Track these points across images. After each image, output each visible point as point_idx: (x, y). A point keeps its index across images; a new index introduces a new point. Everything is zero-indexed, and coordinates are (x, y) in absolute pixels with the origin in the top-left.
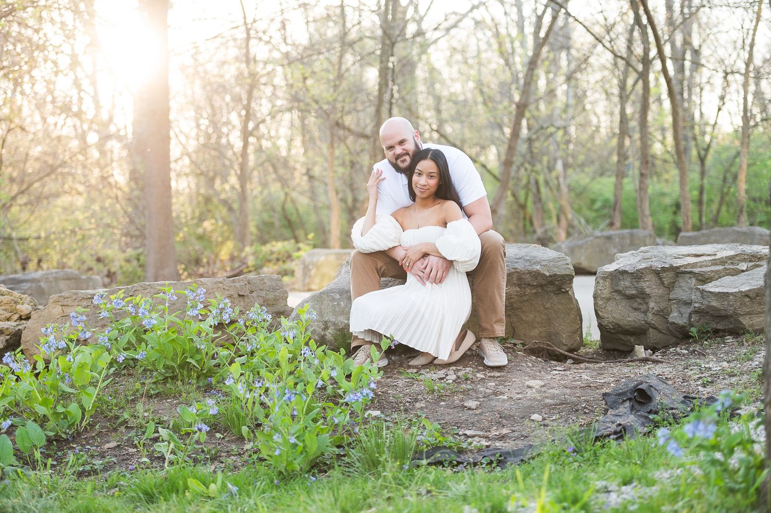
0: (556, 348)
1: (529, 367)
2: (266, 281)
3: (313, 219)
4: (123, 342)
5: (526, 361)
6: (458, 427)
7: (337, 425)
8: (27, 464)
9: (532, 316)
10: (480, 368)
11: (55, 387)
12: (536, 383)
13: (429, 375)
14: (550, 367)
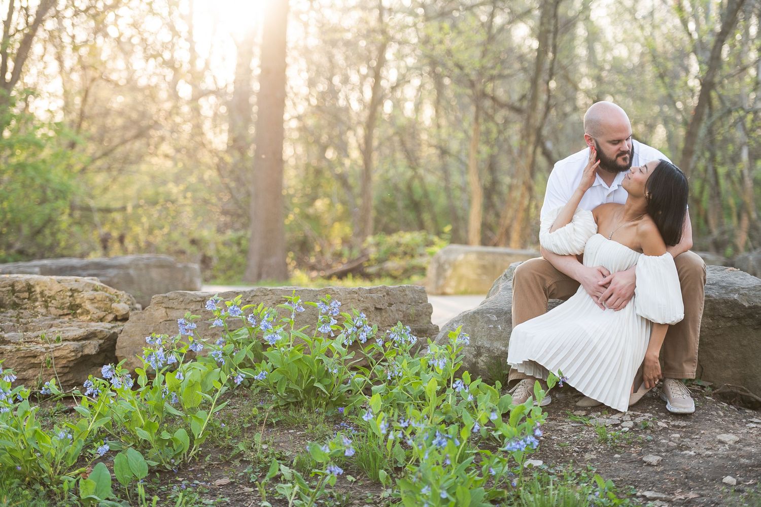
0: (751, 394)
1: (720, 416)
2: (407, 293)
3: (442, 201)
4: (239, 358)
5: (717, 409)
6: (636, 487)
7: (493, 477)
8: (125, 498)
9: (724, 354)
10: (661, 414)
11: (159, 408)
12: (730, 438)
13: (601, 420)
14: (745, 417)
